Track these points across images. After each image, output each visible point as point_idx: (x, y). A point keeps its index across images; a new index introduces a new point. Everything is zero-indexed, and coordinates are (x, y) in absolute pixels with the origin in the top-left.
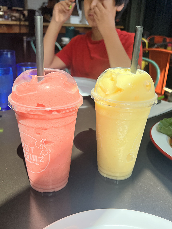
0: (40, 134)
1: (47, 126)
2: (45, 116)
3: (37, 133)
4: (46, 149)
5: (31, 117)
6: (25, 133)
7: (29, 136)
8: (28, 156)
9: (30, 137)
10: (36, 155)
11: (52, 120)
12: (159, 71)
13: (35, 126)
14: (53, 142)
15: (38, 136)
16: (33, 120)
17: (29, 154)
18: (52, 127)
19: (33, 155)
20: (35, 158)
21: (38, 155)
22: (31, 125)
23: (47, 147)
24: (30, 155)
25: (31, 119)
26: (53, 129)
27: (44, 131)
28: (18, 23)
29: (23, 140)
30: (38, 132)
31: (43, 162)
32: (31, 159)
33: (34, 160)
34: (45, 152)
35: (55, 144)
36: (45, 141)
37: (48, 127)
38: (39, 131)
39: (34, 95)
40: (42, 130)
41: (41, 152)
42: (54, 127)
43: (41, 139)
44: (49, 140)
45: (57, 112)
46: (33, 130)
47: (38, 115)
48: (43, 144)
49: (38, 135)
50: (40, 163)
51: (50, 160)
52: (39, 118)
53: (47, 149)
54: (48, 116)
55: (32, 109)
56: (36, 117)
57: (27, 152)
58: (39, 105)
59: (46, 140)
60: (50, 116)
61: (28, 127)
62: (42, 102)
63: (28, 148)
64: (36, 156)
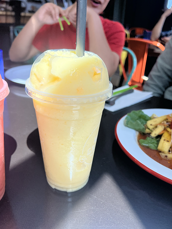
12: (135, 60)
28: (4, 13)
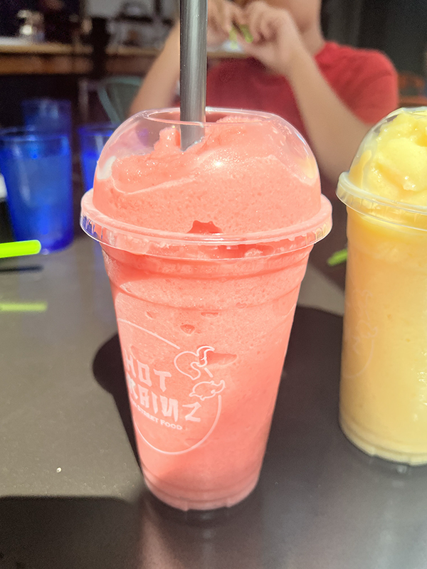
0: (192, 327)
1: (222, 301)
2: (219, 265)
3: (186, 326)
4: (209, 379)
5: (167, 269)
6: (142, 326)
7: (155, 335)
8: (147, 398)
9: (157, 339)
10: (174, 397)
11: (240, 282)
13: (178, 300)
14: (235, 356)
15: (188, 335)
16: (173, 280)
17: (150, 394)
18: (238, 304)
19: (163, 399)
20: (171, 407)
21: (183, 400)
22: (165, 298)
23: (213, 372)
24: (155, 397)
25: (168, 276)
26: (240, 311)
27: (208, 318)
29: (132, 347)
30: (187, 323)
31: (198, 420)
32: (156, 410)
33: (166, 413)
34: (206, 390)
35: (239, 362)
36: (211, 352)
37: (225, 305)
38: (189, 318)
39: (181, 192)
40: (202, 314)
41: (194, 389)
42: (245, 304)
43: (195, 347)
44: (224, 347)
45: (259, 252)
46: (172, 314)
47: (195, 264)
48: (202, 362)
49: (187, 332)
50: (185, 424)
51: (222, 414)
52: (196, 274)
53: (212, 379)
54: (227, 265)
55: (176, 243)
56: (186, 270)
57: (144, 385)
58: (199, 227)
59: (212, 349)
60: (236, 267)
61: (155, 304)
62: (212, 216)
63: (148, 375)
64: (174, 403)
